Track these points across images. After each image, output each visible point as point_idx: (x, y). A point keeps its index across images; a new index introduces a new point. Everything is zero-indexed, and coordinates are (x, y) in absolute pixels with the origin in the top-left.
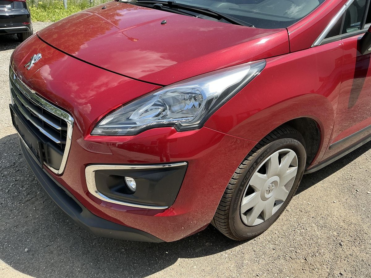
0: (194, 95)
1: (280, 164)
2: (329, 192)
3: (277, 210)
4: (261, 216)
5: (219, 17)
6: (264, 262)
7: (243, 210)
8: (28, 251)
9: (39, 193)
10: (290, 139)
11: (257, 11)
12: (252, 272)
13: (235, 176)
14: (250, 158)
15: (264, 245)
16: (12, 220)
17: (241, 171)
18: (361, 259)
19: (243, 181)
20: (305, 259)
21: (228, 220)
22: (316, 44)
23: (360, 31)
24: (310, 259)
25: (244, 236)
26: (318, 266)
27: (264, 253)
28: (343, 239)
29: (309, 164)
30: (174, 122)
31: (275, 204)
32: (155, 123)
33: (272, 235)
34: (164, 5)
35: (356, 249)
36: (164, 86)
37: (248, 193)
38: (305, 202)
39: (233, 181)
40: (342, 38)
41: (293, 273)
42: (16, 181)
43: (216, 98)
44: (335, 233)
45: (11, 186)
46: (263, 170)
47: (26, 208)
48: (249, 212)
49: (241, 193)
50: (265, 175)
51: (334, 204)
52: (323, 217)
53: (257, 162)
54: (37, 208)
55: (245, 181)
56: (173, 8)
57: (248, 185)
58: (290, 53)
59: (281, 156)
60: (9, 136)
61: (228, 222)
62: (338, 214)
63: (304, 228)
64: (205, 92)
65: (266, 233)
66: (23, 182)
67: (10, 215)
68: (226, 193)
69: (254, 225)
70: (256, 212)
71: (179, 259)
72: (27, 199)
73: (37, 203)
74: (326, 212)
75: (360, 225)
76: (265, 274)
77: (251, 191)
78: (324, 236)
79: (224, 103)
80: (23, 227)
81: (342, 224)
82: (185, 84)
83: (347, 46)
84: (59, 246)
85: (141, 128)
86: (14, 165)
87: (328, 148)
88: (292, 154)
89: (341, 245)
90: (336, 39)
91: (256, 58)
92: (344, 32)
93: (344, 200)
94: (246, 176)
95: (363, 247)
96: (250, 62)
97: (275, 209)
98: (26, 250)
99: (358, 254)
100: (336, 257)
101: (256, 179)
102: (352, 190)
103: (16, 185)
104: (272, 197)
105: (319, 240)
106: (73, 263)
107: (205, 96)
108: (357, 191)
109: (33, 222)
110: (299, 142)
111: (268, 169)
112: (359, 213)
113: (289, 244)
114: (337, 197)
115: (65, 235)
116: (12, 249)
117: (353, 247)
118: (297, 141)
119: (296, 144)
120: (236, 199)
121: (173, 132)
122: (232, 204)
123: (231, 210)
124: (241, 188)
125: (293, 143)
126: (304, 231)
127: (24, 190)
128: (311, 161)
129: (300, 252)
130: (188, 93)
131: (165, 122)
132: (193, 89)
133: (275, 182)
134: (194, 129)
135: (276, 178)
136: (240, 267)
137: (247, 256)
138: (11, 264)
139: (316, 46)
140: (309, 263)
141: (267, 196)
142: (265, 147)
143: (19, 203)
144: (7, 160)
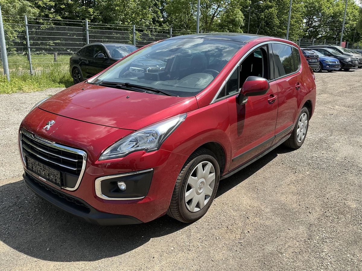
0: (152, 134)
1: (204, 171)
2: (240, 192)
3: (207, 202)
4: (198, 206)
5: (158, 92)
6: (203, 232)
7: (187, 200)
8: (49, 250)
9: (43, 218)
10: (207, 155)
11: (178, 86)
12: (196, 238)
13: (179, 178)
14: (186, 167)
15: (202, 224)
16: (30, 236)
17: (182, 175)
18: (260, 223)
19: (184, 180)
20: (227, 227)
21: (179, 206)
22: (212, 103)
23: (237, 92)
24: (230, 227)
25: (189, 218)
26: (235, 229)
27: (203, 228)
28: (249, 215)
29: (222, 172)
30: (144, 148)
31: (205, 199)
32: (134, 150)
33: (207, 218)
34: (122, 85)
35: (257, 219)
36: (136, 130)
37: (188, 190)
38: (225, 199)
39: (178, 181)
40: (226, 98)
41: (221, 235)
42: (22, 213)
43: (164, 134)
44: (244, 213)
45: (20, 217)
46: (195, 175)
47: (37, 228)
48: (190, 202)
49: (184, 188)
50: (196, 177)
51: (243, 198)
52: (236, 206)
53: (190, 169)
54: (45, 227)
55: (185, 181)
56: (129, 87)
57: (187, 183)
58: (199, 108)
59: (204, 166)
60: (3, 186)
61: (179, 208)
62: (246, 203)
63: (225, 212)
64: (158, 131)
65: (203, 218)
66: (28, 213)
67: (27, 234)
68: (175, 189)
69: (194, 211)
70: (194, 203)
71: (151, 239)
72: (35, 223)
73: (44, 224)
74: (238, 203)
75: (259, 207)
76: (204, 238)
77: (189, 188)
78: (238, 215)
79: (169, 136)
80: (40, 238)
81: (248, 208)
82: (148, 128)
83: (231, 101)
84: (70, 245)
85: (126, 153)
86: (16, 204)
87: (231, 160)
88: (210, 165)
89: (248, 218)
90: (223, 99)
91: (182, 112)
92: (228, 94)
93: (249, 195)
94: (185, 177)
95: (261, 218)
96: (179, 115)
97: (206, 202)
98: (48, 249)
99: (258, 221)
100: (245, 224)
101: (191, 180)
102: (255, 189)
103: (23, 215)
104: (203, 192)
105: (235, 217)
106: (83, 251)
107: (159, 133)
108: (258, 189)
109: (45, 235)
110: (212, 157)
111: (197, 173)
112: (259, 201)
113: (217, 221)
114: (245, 194)
115: (72, 238)
116: (37, 251)
117: (255, 219)
118: (211, 156)
119: (211, 158)
120: (181, 191)
121: (144, 153)
122: (179, 195)
123: (179, 199)
124: (183, 185)
125: (209, 157)
126: (225, 214)
127: (31, 218)
128: (223, 170)
129: (224, 224)
130: (148, 133)
131: (139, 148)
132: (151, 130)
133: (202, 182)
134: (155, 150)
135: (203, 180)
136: (189, 237)
137: (192, 231)
138: (40, 258)
139: (212, 104)
140: (230, 229)
141: (200, 192)
142: (194, 160)
143: (31, 226)
144: (8, 202)
